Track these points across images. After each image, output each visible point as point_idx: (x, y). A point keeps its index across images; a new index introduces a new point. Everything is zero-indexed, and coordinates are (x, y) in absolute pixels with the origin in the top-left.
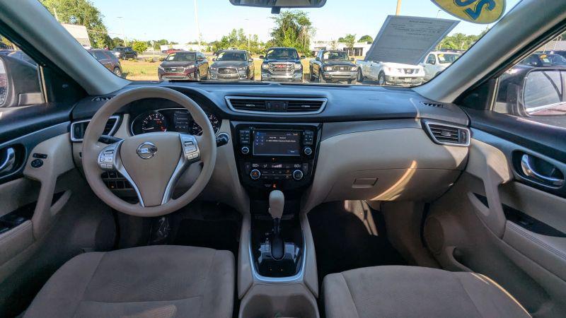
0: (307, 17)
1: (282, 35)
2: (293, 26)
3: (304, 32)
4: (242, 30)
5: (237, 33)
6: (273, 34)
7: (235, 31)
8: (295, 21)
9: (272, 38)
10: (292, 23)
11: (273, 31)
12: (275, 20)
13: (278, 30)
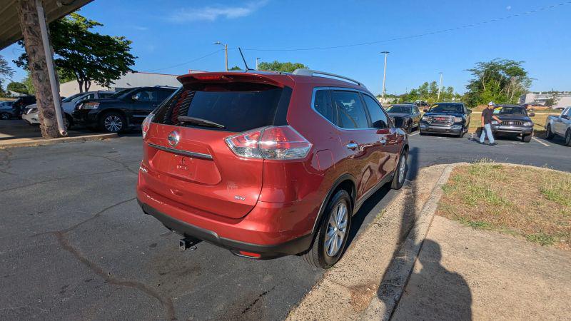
0: (521, 67)
1: (480, 87)
2: (497, 77)
3: (513, 83)
4: (434, 83)
5: (429, 86)
6: (469, 87)
7: (426, 84)
8: (500, 72)
9: (468, 91)
10: (496, 74)
11: (470, 84)
12: (473, 72)
13: (477, 82)
